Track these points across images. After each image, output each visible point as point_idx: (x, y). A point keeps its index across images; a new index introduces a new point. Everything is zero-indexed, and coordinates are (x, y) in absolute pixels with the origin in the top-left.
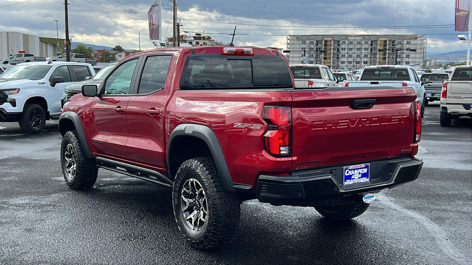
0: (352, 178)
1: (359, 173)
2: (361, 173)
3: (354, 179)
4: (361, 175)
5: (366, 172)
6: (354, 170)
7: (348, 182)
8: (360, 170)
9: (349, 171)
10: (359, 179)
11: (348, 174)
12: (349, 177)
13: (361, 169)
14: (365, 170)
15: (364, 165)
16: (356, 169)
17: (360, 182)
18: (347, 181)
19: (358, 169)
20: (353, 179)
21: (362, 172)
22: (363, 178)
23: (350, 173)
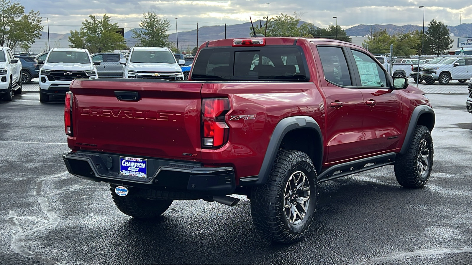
0: (129, 169)
1: (135, 166)
2: (138, 167)
3: (131, 171)
4: (138, 169)
5: (144, 167)
6: (131, 162)
7: (124, 173)
8: (137, 163)
9: (126, 162)
10: (136, 172)
11: (125, 165)
12: (126, 168)
13: (139, 163)
14: (143, 166)
15: (141, 159)
16: (133, 162)
17: (136, 175)
18: (124, 171)
19: (135, 162)
20: (129, 171)
21: (140, 167)
22: (140, 173)
23: (127, 164)
